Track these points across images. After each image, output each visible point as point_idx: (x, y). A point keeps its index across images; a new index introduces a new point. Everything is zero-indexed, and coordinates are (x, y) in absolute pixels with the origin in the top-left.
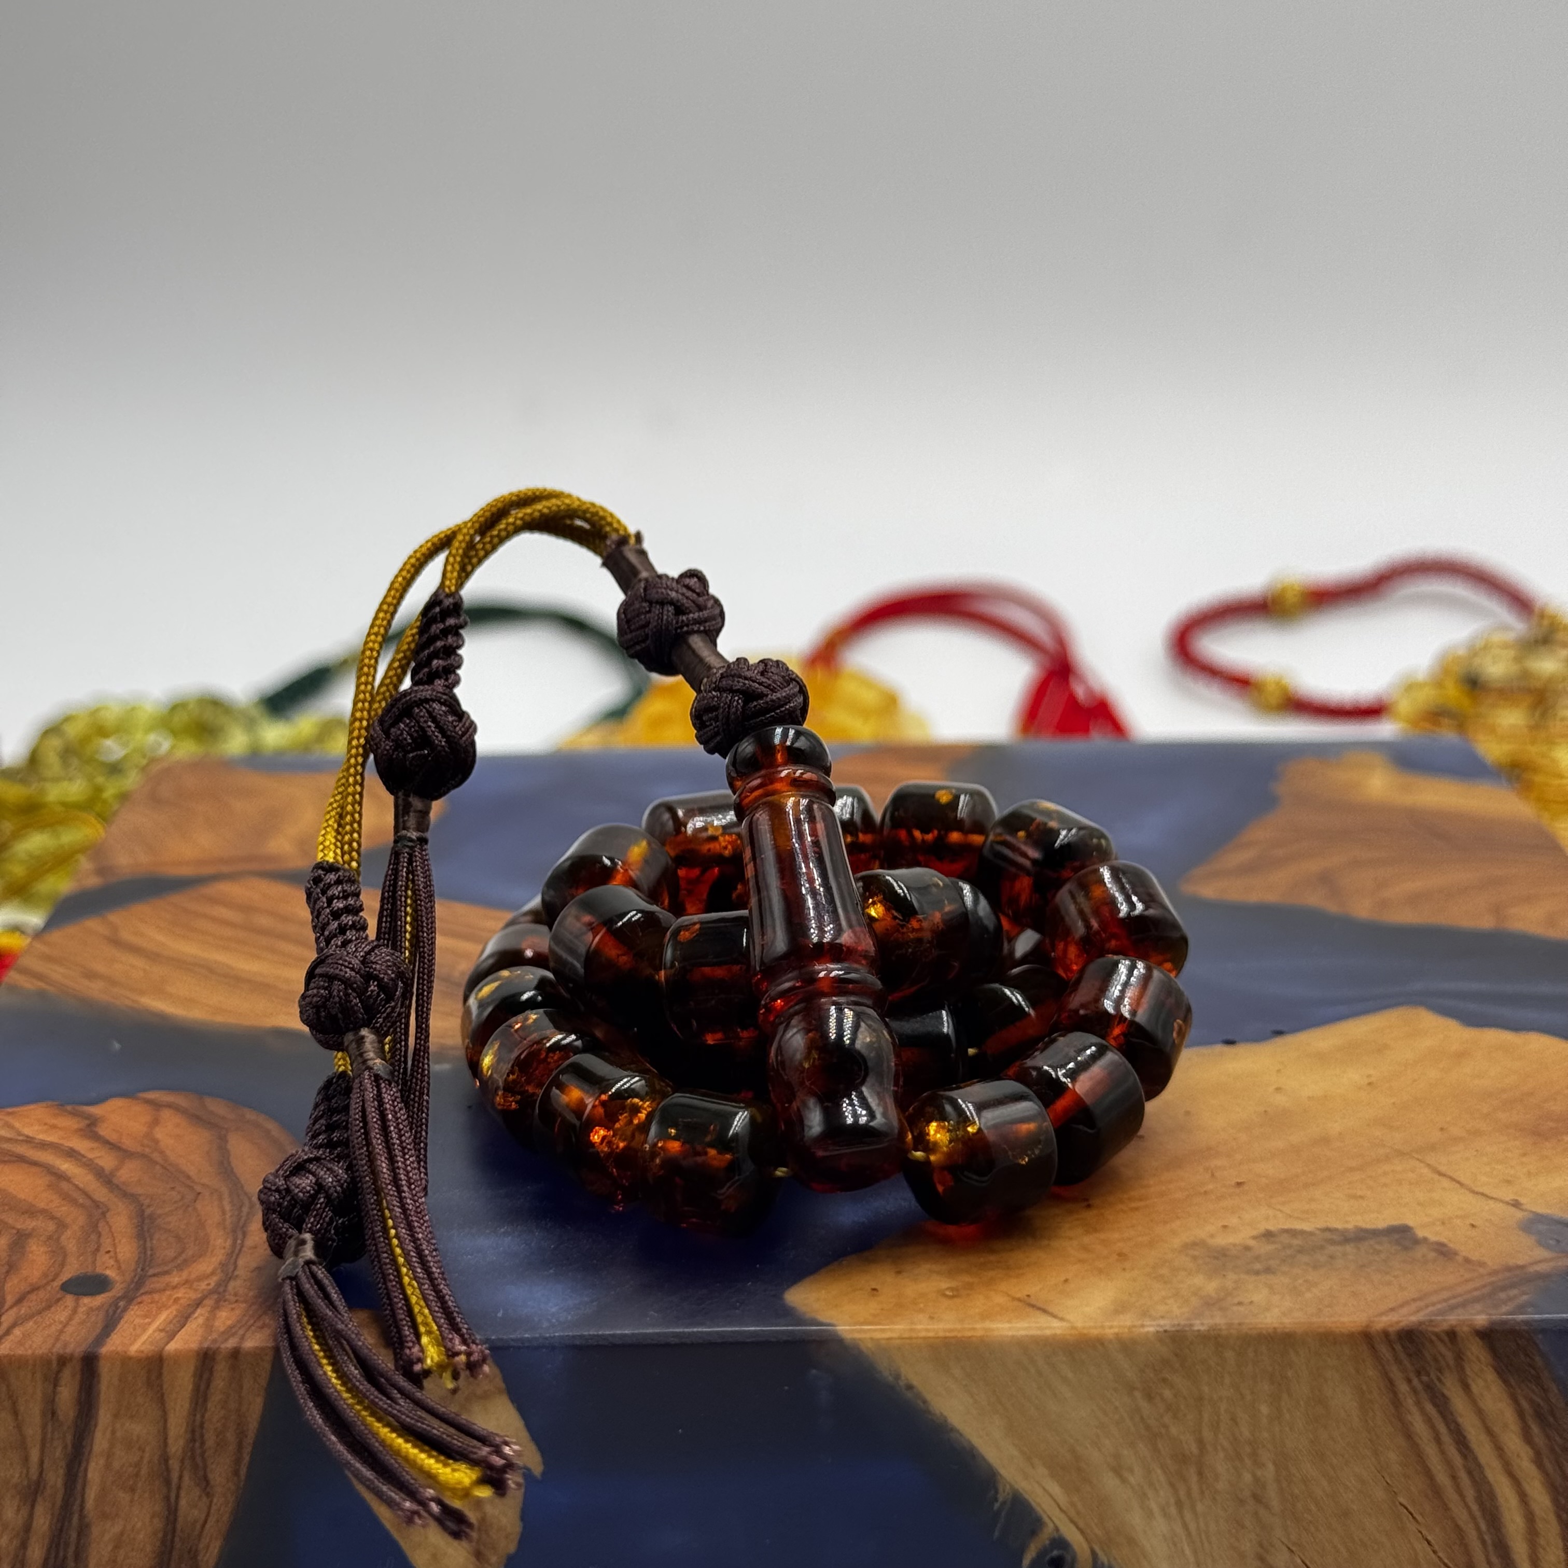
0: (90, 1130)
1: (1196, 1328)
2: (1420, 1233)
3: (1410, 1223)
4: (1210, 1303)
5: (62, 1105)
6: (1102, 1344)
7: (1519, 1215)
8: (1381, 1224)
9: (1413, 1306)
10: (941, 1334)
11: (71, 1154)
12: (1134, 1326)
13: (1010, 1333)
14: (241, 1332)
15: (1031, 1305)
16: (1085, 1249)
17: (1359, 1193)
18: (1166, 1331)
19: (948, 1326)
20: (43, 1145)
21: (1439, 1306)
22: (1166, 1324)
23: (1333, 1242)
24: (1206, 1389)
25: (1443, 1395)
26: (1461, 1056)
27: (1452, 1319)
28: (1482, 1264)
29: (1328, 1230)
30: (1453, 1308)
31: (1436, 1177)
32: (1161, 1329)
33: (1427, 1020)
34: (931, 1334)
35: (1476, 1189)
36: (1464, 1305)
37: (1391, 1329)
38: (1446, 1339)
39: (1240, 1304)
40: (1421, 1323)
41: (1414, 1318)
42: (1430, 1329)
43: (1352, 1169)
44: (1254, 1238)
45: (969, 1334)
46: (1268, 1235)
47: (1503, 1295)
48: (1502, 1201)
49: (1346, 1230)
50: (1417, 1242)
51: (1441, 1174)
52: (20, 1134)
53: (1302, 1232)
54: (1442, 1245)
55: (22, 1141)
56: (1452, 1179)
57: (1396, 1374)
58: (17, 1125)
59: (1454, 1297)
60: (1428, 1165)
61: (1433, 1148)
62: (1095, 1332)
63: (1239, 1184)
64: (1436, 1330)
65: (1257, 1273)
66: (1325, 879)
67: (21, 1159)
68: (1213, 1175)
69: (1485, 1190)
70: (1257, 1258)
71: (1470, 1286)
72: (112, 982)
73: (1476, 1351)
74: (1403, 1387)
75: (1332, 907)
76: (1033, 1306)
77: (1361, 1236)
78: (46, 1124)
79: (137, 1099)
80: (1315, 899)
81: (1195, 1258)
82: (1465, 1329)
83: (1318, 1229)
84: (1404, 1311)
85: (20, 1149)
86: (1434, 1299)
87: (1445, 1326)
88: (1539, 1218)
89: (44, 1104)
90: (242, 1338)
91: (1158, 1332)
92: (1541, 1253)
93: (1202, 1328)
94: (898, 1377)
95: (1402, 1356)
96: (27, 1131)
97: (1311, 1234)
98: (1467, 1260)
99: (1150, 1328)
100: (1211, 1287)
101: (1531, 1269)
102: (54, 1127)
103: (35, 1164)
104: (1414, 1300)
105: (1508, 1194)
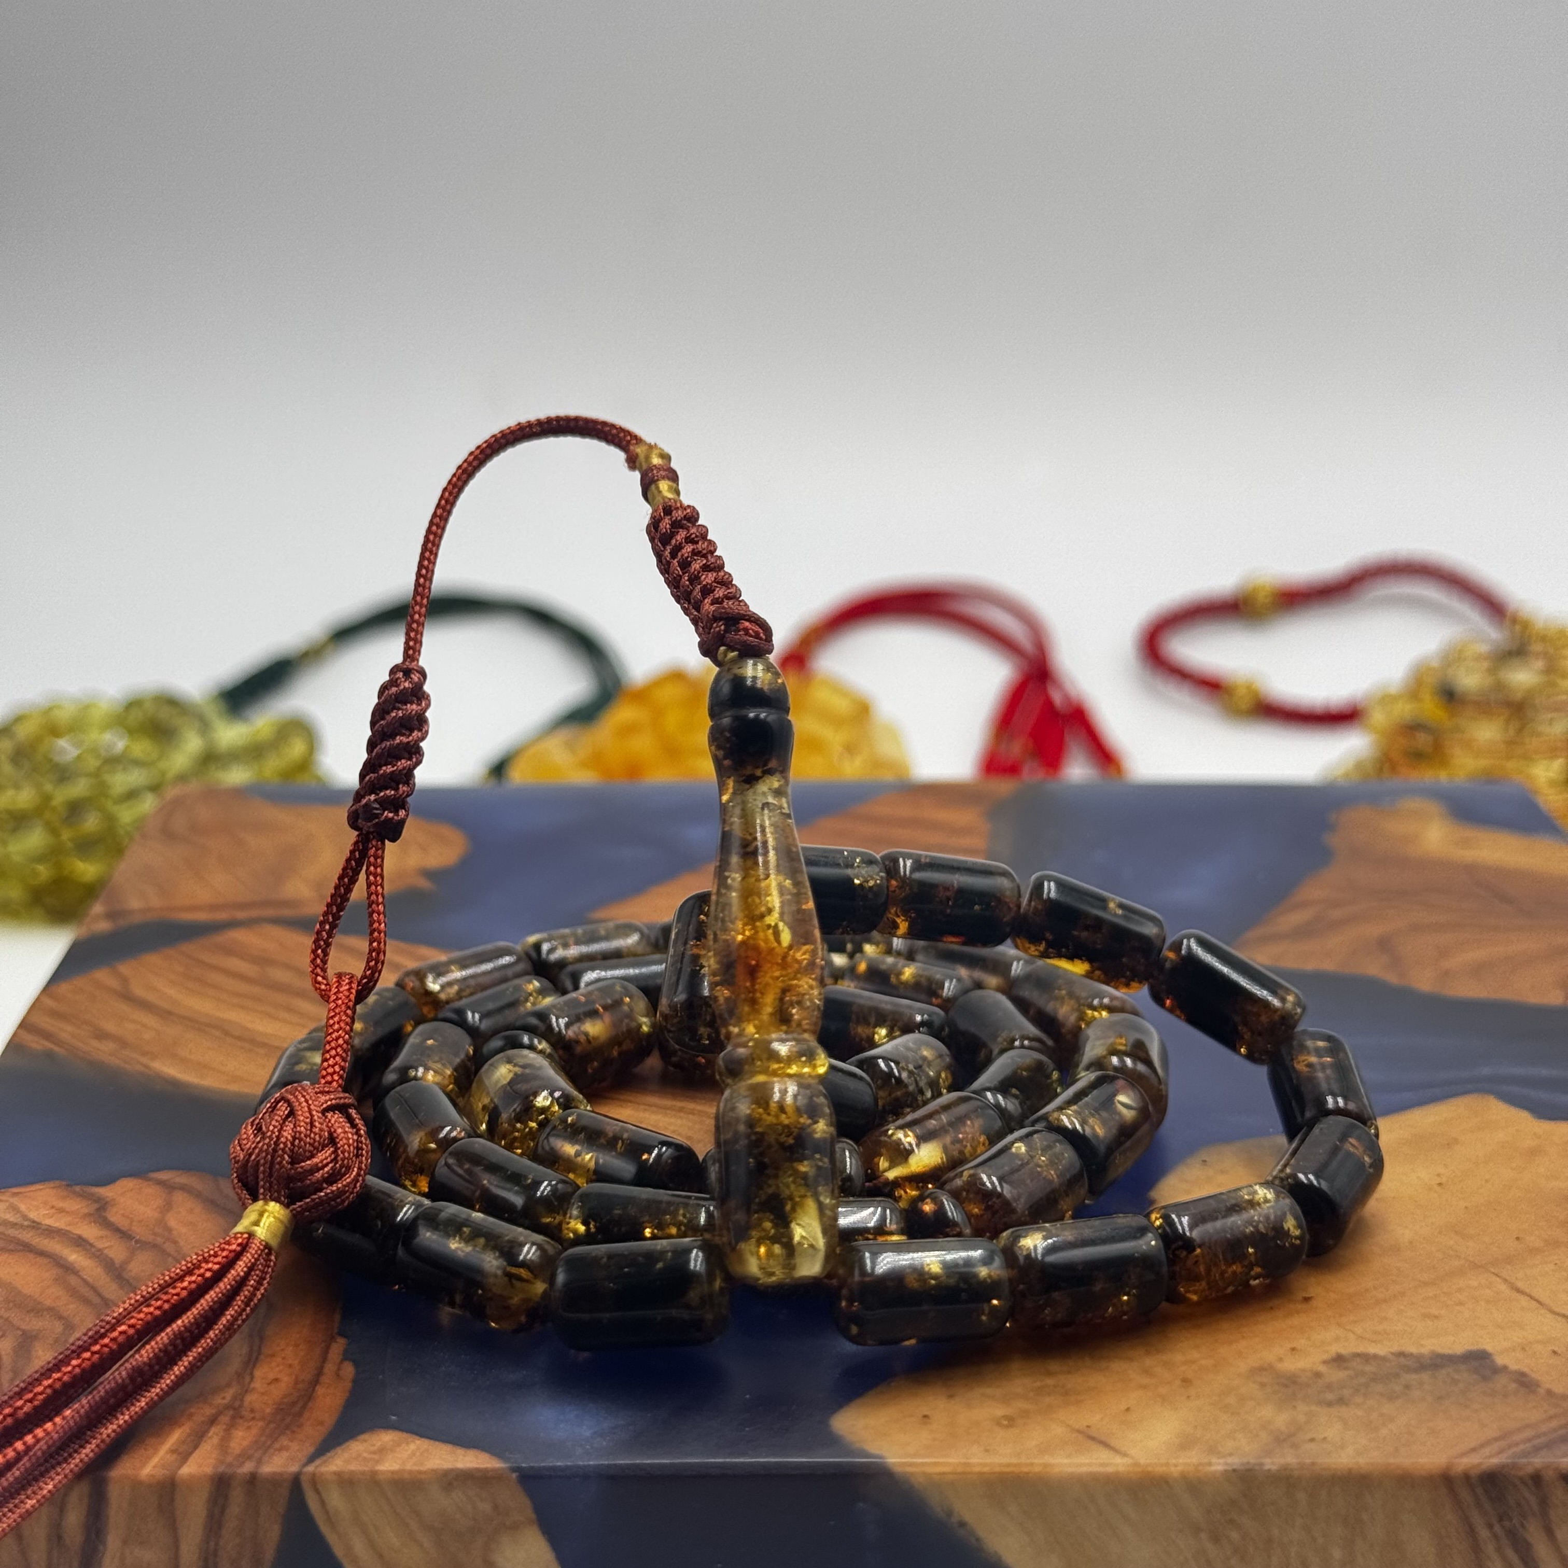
0: (100, 1214)
1: (1267, 1467)
2: (1500, 1361)
3: (1489, 1348)
4: (1282, 1439)
5: (68, 1185)
6: (1167, 1482)
8: (1458, 1349)
9: (1496, 1447)
10: (997, 1469)
11: (80, 1243)
12: (1201, 1464)
13: (1070, 1470)
14: (257, 1455)
15: (1092, 1438)
16: (1147, 1372)
17: (1434, 1312)
18: (1234, 1470)
19: (1005, 1460)
20: (51, 1232)
21: (1522, 1447)
22: (1235, 1461)
23: (1408, 1369)
24: (1276, 1532)
25: (1526, 1541)
26: (1533, 1153)
27: (1538, 1461)
28: (1564, 1397)
29: (1401, 1354)
30: (1537, 1449)
31: (1515, 1295)
32: (1230, 1468)
33: (1497, 1110)
34: (986, 1469)
35: (1557, 1310)
36: (1549, 1446)
37: (1472, 1472)
38: (1530, 1482)
39: (1312, 1440)
40: (1503, 1466)
41: (1495, 1461)
42: (1513, 1472)
43: (1425, 1284)
44: (1325, 1363)
45: (1025, 1470)
46: (1339, 1360)
49: (1422, 1355)
50: (1496, 1370)
51: (1518, 1291)
52: (25, 1217)
53: (1375, 1357)
54: (1523, 1374)
55: (28, 1226)
56: (1531, 1297)
57: (1477, 1519)
58: (23, 1207)
59: (1539, 1436)
60: (1505, 1280)
61: (1509, 1260)
62: (1160, 1470)
64: (1521, 1473)
65: (1329, 1404)
66: (1384, 944)
67: (27, 1248)
68: (1278, 1288)
69: (1565, 1310)
70: (1329, 1387)
71: (1554, 1424)
72: (123, 1043)
73: (1561, 1494)
74: (1484, 1533)
75: (1392, 978)
77: (1437, 1362)
78: (53, 1207)
79: (150, 1180)
80: (1374, 968)
81: (1263, 1385)
82: (1551, 1473)
83: (1392, 1354)
84: (1487, 1451)
85: (27, 1236)
86: (1517, 1438)
87: (1530, 1470)
89: (52, 1184)
90: (259, 1462)
91: (1226, 1471)
93: (1274, 1468)
94: (950, 1514)
95: (1484, 1500)
96: (32, 1215)
97: (1384, 1359)
98: (1550, 1393)
99: (1218, 1466)
100: (1281, 1420)
102: (61, 1210)
103: (42, 1253)
104: (1496, 1439)
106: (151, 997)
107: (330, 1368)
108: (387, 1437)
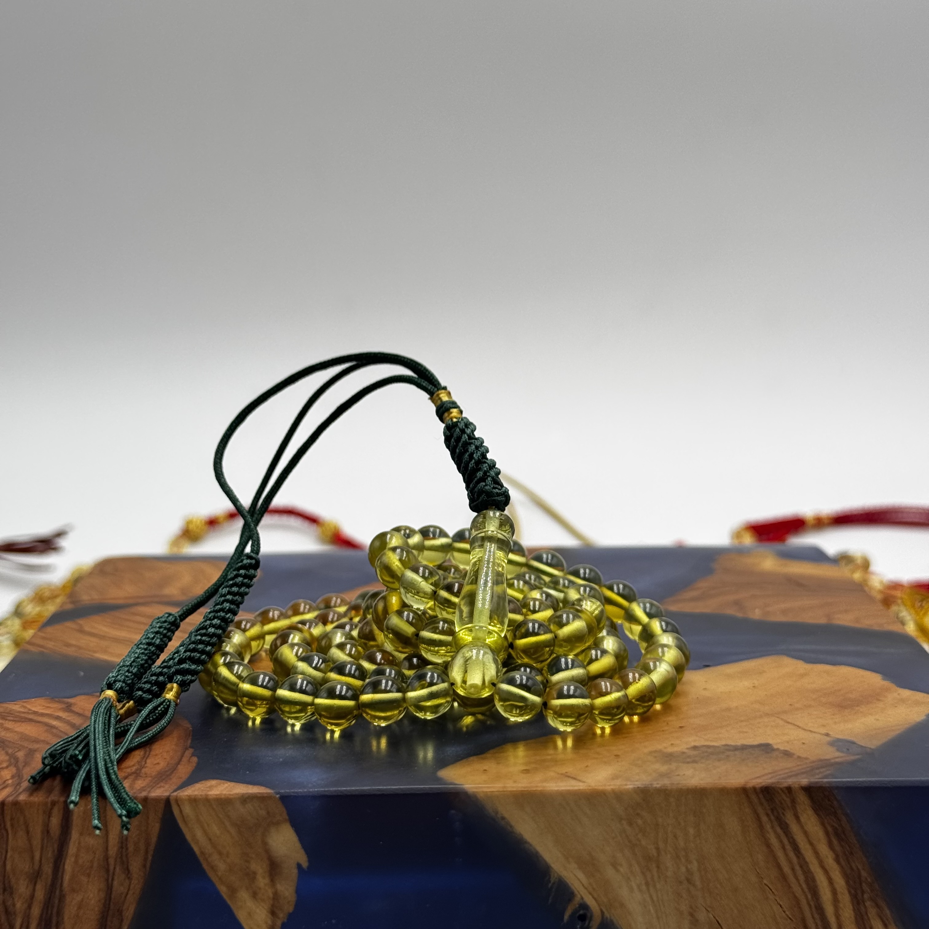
0: (68, 708)
1: (655, 786)
2: (775, 747)
3: (771, 742)
4: (662, 775)
5: (53, 698)
6: (605, 794)
7: (828, 739)
8: (756, 743)
9: (770, 776)
10: (520, 789)
11: (58, 718)
12: (621, 785)
13: (556, 789)
14: (149, 789)
15: (567, 776)
16: (598, 753)
17: (744, 730)
18: (638, 787)
19: (523, 785)
20: (43, 715)
21: (782, 776)
22: (639, 784)
23: (729, 750)
24: (660, 820)
25: (786, 823)
26: (803, 676)
27: (790, 781)
28: (806, 759)
29: (726, 745)
30: (790, 777)
31: (786, 724)
32: (636, 786)
33: (787, 660)
34: (515, 789)
35: (807, 729)
36: (796, 775)
37: (757, 786)
38: (786, 792)
39: (678, 775)
40: (773, 783)
41: (770, 781)
42: (777, 786)
43: (742, 721)
44: (687, 749)
45: (534, 789)
46: (695, 748)
47: (817, 771)
48: (820, 733)
49: (736, 746)
50: (773, 750)
51: (788, 723)
52: (30, 710)
53: (714, 747)
54: (786, 751)
55: (32, 713)
56: (794, 725)
57: (760, 810)
58: (29, 706)
59: (791, 772)
60: (782, 719)
61: (785, 712)
62: (601, 788)
63: (681, 727)
64: (781, 786)
65: (688, 763)
66: (737, 603)
67: (31, 720)
68: (668, 724)
69: (811, 729)
70: (689, 757)
71: (800, 767)
72: (80, 648)
73: (802, 799)
74: (764, 819)
75: (740, 615)
76: (569, 777)
77: (744, 748)
78: (44, 706)
79: (93, 695)
80: (731, 611)
81: (655, 757)
82: (797, 786)
83: (722, 745)
84: (765, 778)
85: (31, 716)
86: (780, 773)
87: (785, 785)
88: (839, 740)
89: (43, 698)
90: (149, 792)
91: (634, 788)
92: (838, 754)
93: (658, 786)
94: (497, 813)
95: (763, 800)
96: (34, 709)
97: (718, 747)
98: (799, 757)
99: (630, 786)
100: (664, 768)
101: (833, 761)
102: (48, 707)
103: (39, 722)
104: (770, 773)
105: (823, 731)
106: (93, 631)
107: (185, 759)
108: (213, 782)
